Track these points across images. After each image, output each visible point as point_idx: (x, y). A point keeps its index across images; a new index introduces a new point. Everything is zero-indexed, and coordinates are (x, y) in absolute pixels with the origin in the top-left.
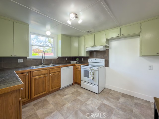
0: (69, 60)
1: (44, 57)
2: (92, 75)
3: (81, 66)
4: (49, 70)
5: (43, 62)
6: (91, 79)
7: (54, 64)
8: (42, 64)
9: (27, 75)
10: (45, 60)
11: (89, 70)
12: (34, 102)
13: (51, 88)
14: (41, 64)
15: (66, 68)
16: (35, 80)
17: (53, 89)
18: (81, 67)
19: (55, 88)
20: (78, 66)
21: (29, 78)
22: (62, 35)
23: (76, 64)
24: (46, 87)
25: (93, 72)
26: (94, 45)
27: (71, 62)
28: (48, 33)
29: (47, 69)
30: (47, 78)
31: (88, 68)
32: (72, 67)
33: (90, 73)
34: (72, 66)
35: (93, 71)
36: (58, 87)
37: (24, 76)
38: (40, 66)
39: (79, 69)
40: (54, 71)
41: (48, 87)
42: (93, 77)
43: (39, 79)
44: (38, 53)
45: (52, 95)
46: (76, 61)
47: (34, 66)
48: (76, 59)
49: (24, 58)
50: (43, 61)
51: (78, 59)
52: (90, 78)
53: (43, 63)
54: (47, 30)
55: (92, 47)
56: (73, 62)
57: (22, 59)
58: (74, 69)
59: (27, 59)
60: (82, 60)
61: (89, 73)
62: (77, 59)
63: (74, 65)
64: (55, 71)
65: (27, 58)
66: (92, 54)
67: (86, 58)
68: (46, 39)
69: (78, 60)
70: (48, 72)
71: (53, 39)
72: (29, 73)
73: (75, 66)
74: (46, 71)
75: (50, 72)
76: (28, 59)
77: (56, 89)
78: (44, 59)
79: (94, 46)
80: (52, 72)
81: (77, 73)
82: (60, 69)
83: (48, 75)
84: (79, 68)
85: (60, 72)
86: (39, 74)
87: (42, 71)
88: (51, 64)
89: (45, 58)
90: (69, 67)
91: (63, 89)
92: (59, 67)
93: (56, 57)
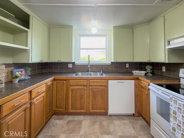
7: (104, 72)
9: (64, 82)
11: (172, 103)
12: (70, 118)
18: (150, 87)
23: (142, 78)
27: (134, 72)
29: (86, 79)
30: (86, 92)
33: (175, 113)
37: (62, 83)
40: (96, 84)
41: (88, 105)
43: (76, 90)
45: (92, 118)
46: (145, 70)
48: (146, 68)
49: (73, 63)
51: (151, 67)
52: (174, 129)
54: (93, 27)
56: (138, 72)
60: (161, 69)
61: (171, 112)
62: (149, 68)
63: (137, 79)
69: (151, 69)
70: (88, 84)
71: (105, 38)
72: (67, 81)
75: (90, 84)
76: (76, 64)
77: (99, 113)
80: (93, 84)
82: (107, 83)
83: (88, 87)
84: (147, 89)
85: (106, 86)
88: (101, 72)
90: (125, 82)
91: (112, 117)
92: (106, 79)
93: (109, 62)
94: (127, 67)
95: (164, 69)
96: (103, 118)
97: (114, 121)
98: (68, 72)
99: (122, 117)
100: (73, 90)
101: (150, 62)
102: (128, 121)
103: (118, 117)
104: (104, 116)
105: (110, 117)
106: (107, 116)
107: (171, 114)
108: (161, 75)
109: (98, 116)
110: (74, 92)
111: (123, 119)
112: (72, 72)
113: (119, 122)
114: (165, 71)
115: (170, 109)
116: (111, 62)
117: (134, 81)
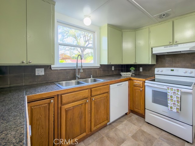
0: (116, 70)
1: (79, 65)
2: (176, 103)
3: (146, 81)
4: (91, 90)
5: (77, 74)
6: (175, 110)
8: (77, 78)
9: (51, 102)
10: (82, 71)
11: (169, 91)
13: (95, 124)
14: (74, 78)
15: (118, 85)
16: (67, 111)
17: (98, 126)
18: (146, 84)
19: (100, 123)
20: (138, 81)
21: (56, 108)
22: (110, 26)
23: (133, 78)
24: (85, 124)
25: (179, 96)
26: (171, 41)
27: (122, 73)
28: (87, 22)
29: (87, 89)
30: (88, 106)
31: (165, 87)
32: (127, 83)
33: (171, 97)
34: (127, 81)
35: (179, 93)
36: (106, 122)
37: (47, 105)
38: (73, 81)
39: (140, 87)
40: (99, 93)
41: (90, 123)
42: (179, 107)
43: (73, 108)
44: (64, 59)
46: (130, 71)
47: (64, 82)
50: (79, 72)
51: (134, 68)
52: (171, 108)
53: (77, 76)
54: (86, 16)
55: (166, 46)
56: (125, 73)
57: (43, 69)
58: (129, 87)
59: (51, 68)
60: (139, 70)
61: (169, 97)
62: (132, 69)
63: (129, 80)
64: (102, 92)
65: (52, 66)
66: (160, 59)
67: (148, 68)
68: (74, 41)
69: (134, 70)
70: (90, 94)
72: (56, 98)
73: (132, 81)
74: (86, 93)
75: (92, 94)
78: (79, 69)
79: (173, 43)
80: (96, 93)
81: (137, 94)
82: (109, 88)
83: (90, 99)
84: (142, 86)
85: (108, 93)
86: (73, 99)
87: (79, 93)
88: (90, 78)
89: (82, 66)
90: (122, 84)
91: (113, 124)
92: (108, 85)
93: (98, 65)
94: (113, 70)
95: (141, 69)
96: (105, 131)
97: (117, 127)
98: (36, 83)
99: (119, 120)
100: (68, 110)
101: (136, 64)
102: (126, 120)
103: (117, 121)
104: (105, 128)
105: (110, 126)
106: (108, 127)
107: (169, 98)
108: (139, 74)
109: (99, 132)
110: (70, 113)
111: (122, 122)
112: (45, 82)
113: (121, 125)
114: (142, 71)
115: (168, 96)
116: (100, 65)
117: (127, 82)
